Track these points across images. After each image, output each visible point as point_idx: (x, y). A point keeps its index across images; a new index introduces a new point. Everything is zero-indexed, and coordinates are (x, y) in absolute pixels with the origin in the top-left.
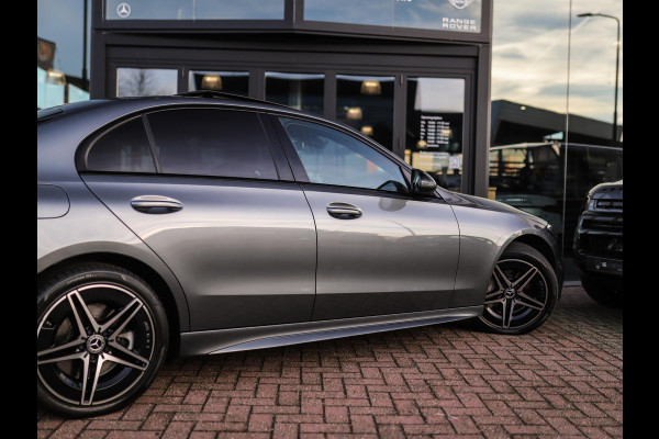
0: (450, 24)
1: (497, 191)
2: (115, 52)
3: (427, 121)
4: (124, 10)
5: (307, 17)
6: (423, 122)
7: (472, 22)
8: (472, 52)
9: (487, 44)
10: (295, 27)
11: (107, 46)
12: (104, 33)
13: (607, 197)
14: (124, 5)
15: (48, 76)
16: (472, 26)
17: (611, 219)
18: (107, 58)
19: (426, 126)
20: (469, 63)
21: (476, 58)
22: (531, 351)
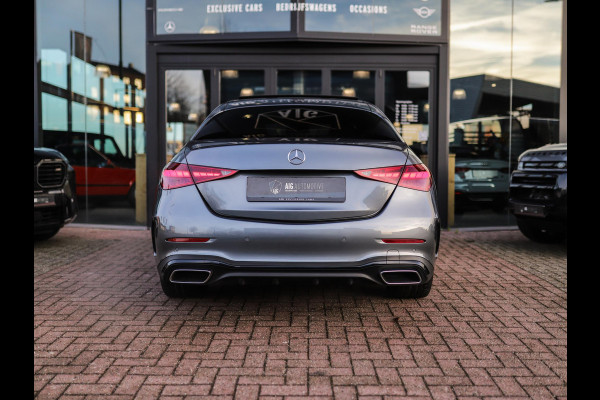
0: (416, 30)
1: (456, 157)
2: (165, 59)
3: (400, 104)
4: (170, 27)
5: (308, 28)
6: (398, 106)
7: (434, 27)
8: (433, 50)
9: (446, 44)
10: (299, 36)
11: (158, 54)
12: (155, 44)
13: (535, 159)
14: (170, 23)
15: (97, 71)
16: (434, 30)
17: (541, 176)
18: (158, 64)
19: (400, 109)
20: (432, 59)
21: (438, 55)
22: (465, 265)
